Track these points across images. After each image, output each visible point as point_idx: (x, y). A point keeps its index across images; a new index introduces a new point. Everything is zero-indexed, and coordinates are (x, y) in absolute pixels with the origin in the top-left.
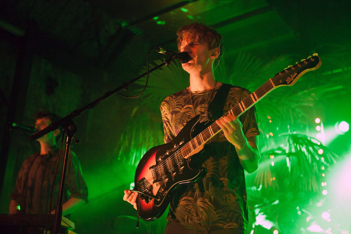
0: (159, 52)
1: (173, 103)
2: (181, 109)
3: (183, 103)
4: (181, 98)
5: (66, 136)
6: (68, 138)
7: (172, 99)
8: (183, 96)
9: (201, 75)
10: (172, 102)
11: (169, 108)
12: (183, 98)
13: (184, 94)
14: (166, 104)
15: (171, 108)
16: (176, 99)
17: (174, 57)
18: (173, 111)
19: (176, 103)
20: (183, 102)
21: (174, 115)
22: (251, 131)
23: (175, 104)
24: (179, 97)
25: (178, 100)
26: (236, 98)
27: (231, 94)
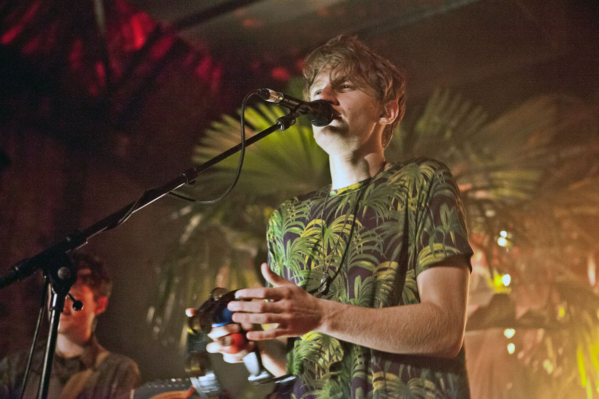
0: (268, 100)
1: (289, 213)
2: (303, 229)
3: (309, 216)
4: (308, 203)
6: (56, 296)
7: (290, 204)
8: (312, 200)
9: (355, 159)
10: (288, 210)
11: (280, 224)
12: (311, 204)
14: (277, 214)
15: (284, 225)
16: (298, 207)
17: (300, 112)
18: (287, 233)
19: (296, 214)
20: (309, 213)
21: (289, 242)
23: (293, 215)
24: (304, 203)
25: (301, 207)
26: (407, 184)
27: (399, 180)
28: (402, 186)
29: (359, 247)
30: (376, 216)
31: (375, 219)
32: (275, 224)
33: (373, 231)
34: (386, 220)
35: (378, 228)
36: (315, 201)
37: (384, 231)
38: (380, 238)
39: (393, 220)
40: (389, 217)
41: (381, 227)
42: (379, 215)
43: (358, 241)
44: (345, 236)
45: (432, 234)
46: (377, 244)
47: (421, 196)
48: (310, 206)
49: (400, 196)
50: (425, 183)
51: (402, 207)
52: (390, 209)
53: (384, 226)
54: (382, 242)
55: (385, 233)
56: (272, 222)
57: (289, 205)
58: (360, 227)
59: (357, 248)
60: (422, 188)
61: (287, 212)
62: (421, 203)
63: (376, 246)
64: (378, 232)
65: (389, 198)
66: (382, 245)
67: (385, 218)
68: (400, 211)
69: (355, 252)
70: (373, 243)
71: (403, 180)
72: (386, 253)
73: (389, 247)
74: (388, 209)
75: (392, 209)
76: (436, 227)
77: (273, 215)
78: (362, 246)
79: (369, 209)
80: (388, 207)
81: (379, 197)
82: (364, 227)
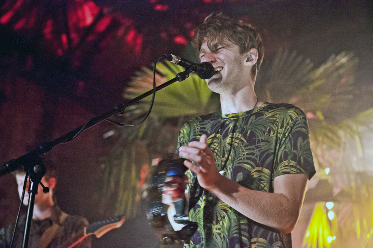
1: (196, 126)
3: (210, 131)
4: (209, 122)
5: (30, 181)
8: (211, 120)
10: (195, 124)
11: (189, 133)
12: (211, 123)
13: (214, 117)
14: (187, 126)
15: (191, 133)
16: (201, 123)
19: (200, 128)
20: (210, 129)
22: (287, 164)
23: (198, 128)
24: (206, 122)
25: (204, 124)
26: (278, 120)
27: (273, 116)
28: (275, 121)
29: (244, 155)
30: (256, 137)
31: (256, 139)
32: (185, 132)
33: (254, 147)
34: (262, 141)
35: (257, 145)
36: (214, 121)
37: (261, 147)
38: (258, 151)
39: (267, 141)
40: (264, 139)
41: (258, 145)
42: (258, 137)
43: (243, 151)
44: (234, 147)
45: (291, 154)
46: (256, 155)
47: (287, 129)
48: (210, 124)
49: (272, 127)
50: (290, 121)
51: (273, 134)
52: (266, 134)
53: (261, 144)
54: (259, 154)
55: (261, 148)
56: (183, 131)
57: (195, 122)
58: (245, 143)
59: (242, 155)
60: (288, 124)
61: (194, 125)
62: (286, 133)
63: (255, 156)
64: (257, 147)
65: (265, 127)
66: (258, 156)
67: (262, 140)
68: (272, 136)
69: (240, 158)
70: (253, 154)
71: (275, 117)
72: (260, 161)
73: (263, 158)
74: (264, 134)
75: (267, 134)
76: (294, 150)
77: (184, 126)
78: (245, 154)
79: (251, 132)
80: (264, 133)
81: (258, 125)
82: (248, 143)
